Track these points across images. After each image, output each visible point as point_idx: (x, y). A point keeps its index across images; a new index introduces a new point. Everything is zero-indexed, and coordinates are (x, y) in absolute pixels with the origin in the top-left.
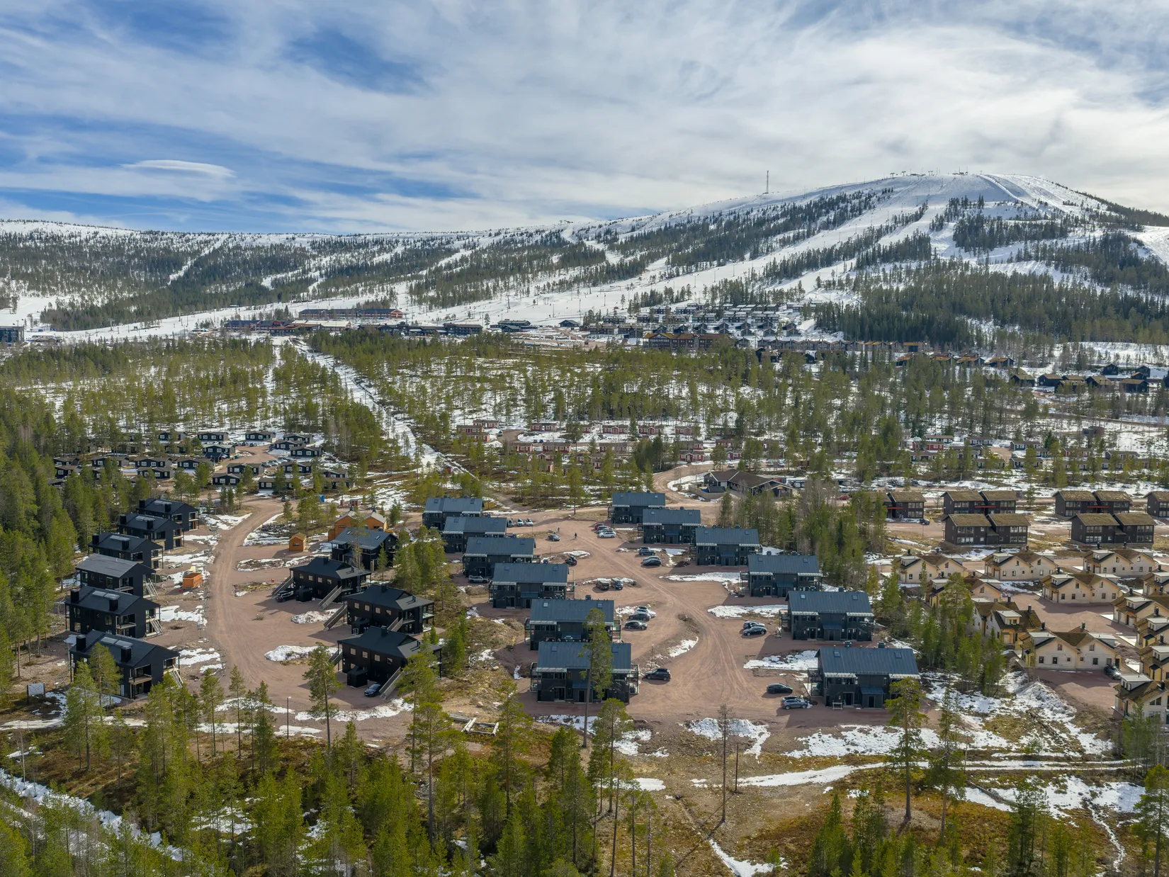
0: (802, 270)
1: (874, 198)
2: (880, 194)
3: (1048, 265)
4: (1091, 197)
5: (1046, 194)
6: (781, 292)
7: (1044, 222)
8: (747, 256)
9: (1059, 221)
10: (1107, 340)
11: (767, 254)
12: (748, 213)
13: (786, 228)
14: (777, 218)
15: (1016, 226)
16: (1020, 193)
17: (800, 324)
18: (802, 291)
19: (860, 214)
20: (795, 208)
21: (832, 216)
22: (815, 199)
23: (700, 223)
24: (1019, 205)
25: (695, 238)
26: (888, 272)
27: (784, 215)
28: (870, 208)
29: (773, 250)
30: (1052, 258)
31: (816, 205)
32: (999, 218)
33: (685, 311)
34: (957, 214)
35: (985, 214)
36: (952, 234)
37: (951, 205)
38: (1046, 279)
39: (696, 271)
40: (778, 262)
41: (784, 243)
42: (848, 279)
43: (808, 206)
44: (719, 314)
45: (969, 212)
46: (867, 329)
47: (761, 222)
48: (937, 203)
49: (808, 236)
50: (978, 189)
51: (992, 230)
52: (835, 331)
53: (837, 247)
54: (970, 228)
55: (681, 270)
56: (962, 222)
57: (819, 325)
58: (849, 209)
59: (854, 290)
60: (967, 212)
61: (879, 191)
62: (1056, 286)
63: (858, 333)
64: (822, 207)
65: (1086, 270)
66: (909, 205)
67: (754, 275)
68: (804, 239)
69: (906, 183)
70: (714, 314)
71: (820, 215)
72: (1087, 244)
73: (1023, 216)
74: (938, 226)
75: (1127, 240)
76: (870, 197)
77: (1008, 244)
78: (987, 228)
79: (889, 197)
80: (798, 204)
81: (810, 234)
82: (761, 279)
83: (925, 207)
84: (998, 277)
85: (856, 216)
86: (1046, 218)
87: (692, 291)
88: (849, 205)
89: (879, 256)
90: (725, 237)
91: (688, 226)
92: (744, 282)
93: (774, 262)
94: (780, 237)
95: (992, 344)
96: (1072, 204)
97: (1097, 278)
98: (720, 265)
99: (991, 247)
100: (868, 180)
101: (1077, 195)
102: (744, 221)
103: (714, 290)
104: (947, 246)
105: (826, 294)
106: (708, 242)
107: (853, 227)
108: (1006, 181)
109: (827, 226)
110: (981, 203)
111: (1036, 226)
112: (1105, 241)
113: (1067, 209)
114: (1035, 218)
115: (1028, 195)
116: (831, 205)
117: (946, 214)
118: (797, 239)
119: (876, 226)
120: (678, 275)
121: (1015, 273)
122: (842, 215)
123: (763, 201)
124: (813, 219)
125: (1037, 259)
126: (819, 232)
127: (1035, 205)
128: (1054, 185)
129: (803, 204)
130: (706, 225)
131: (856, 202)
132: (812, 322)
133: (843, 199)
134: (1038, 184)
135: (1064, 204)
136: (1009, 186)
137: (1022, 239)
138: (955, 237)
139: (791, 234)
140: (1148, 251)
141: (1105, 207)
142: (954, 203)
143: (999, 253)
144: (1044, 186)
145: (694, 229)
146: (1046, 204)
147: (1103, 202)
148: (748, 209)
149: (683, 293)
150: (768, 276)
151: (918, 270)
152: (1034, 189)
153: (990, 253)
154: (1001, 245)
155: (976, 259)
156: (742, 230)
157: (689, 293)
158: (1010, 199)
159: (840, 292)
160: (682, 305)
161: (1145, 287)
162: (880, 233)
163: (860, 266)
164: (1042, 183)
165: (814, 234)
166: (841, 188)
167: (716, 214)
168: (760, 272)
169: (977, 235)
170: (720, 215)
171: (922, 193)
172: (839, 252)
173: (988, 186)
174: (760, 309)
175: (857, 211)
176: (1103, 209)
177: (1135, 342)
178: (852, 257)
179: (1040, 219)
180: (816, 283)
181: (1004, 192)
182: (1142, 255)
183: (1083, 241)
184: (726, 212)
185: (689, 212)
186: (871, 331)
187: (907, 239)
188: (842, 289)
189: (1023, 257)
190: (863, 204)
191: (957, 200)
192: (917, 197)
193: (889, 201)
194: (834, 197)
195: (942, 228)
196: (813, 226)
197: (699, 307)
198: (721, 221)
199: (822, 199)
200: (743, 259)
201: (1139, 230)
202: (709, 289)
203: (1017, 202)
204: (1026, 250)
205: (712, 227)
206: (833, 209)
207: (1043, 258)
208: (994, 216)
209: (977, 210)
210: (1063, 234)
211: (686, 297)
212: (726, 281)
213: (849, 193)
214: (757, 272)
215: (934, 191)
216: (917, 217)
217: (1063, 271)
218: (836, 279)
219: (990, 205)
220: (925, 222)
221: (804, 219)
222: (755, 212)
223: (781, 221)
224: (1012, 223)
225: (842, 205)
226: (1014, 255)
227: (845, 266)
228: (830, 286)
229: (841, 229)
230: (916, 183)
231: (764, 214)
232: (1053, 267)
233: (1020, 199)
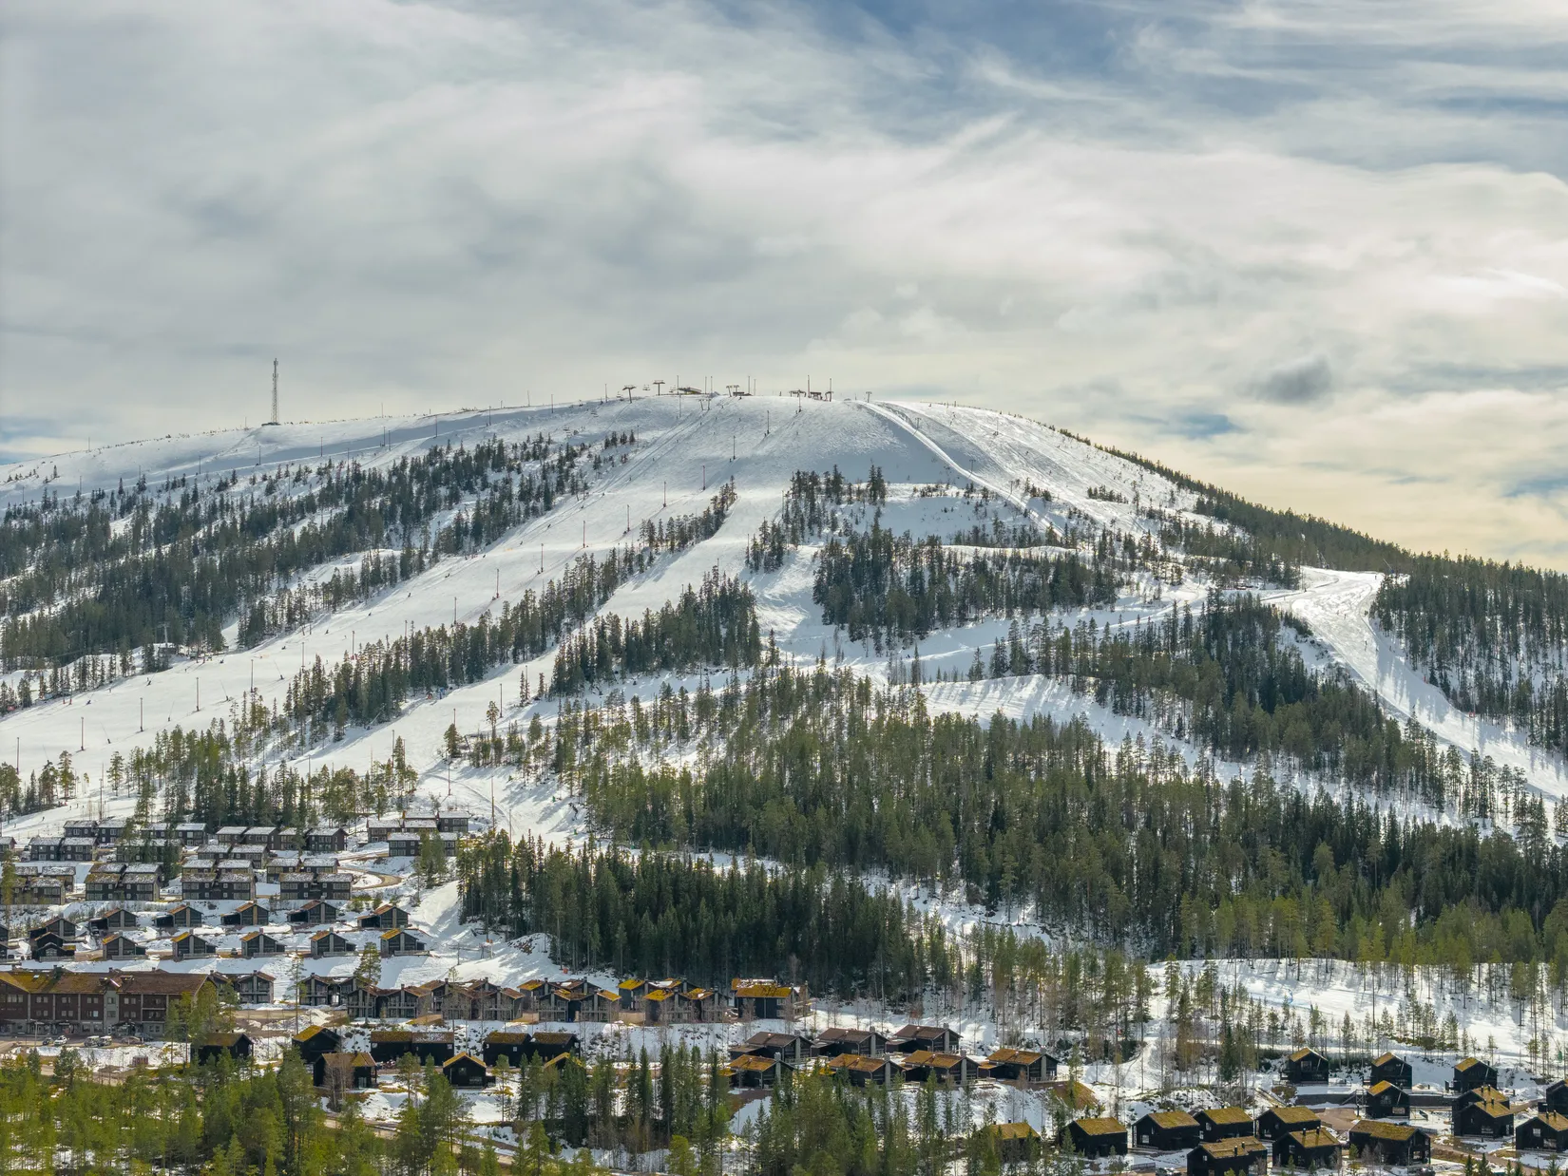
0: (399, 698)
1: (582, 460)
2: (597, 448)
3: (1078, 689)
4: (1148, 466)
5: (1044, 464)
6: (346, 779)
7: (1053, 553)
8: (231, 632)
9: (1086, 552)
10: (1274, 952)
11: (289, 630)
12: (223, 486)
13: (336, 543)
14: (307, 507)
15: (979, 566)
16: (976, 460)
17: (415, 901)
18: (407, 774)
19: (548, 507)
20: (358, 477)
21: (467, 508)
22: (415, 451)
23: (83, 511)
24: (977, 497)
25: (71, 564)
26: (646, 705)
27: (329, 497)
28: (574, 490)
29: (307, 617)
30: (1084, 670)
31: (418, 471)
32: (933, 541)
33: (59, 852)
34: (815, 521)
35: (894, 526)
36: (811, 581)
37: (796, 492)
38: (1078, 736)
39: (82, 689)
40: (329, 669)
41: (339, 593)
42: (535, 731)
43: (396, 471)
44: (168, 863)
45: (850, 516)
46: (620, 935)
47: (261, 522)
48: (758, 481)
49: (406, 575)
50: (862, 444)
51: (916, 577)
52: (522, 929)
53: (495, 620)
54: (858, 566)
55: (35, 686)
56: (833, 548)
57: (476, 906)
58: (516, 490)
59: (557, 767)
60: (843, 512)
61: (594, 439)
62: (1111, 762)
63: (595, 943)
64: (436, 481)
65: (1181, 710)
66: (682, 486)
67: (258, 713)
68: (393, 582)
69: (669, 419)
70: (152, 868)
71: (433, 506)
72: (1171, 624)
73: (990, 530)
74: (769, 556)
75: (1266, 617)
76: (572, 455)
77: (963, 620)
78: (903, 570)
79: (625, 460)
80: (368, 464)
81: (408, 568)
82: (280, 725)
83: (728, 496)
84: (953, 731)
85: (535, 512)
86: (1051, 539)
87: (77, 768)
88: (516, 479)
89: (617, 650)
90: (160, 566)
91: (47, 518)
92: (229, 733)
93: (318, 670)
94: (323, 574)
95: (976, 973)
96: (1110, 498)
97: (1212, 734)
98: (152, 667)
99: (921, 627)
100: (562, 400)
101: (1116, 464)
102: (213, 510)
103: (142, 764)
104: (799, 618)
105: (475, 782)
106: (111, 579)
107: (531, 549)
108: (936, 426)
109: (455, 542)
110: (877, 487)
111: (1030, 564)
112: (1216, 622)
113: (1103, 513)
114: (1026, 539)
115: (999, 469)
116: (464, 474)
117: (786, 518)
118: (375, 582)
119: (600, 547)
120: (27, 703)
121: (998, 720)
122: (495, 508)
123: (267, 449)
124: (414, 517)
125: (1046, 670)
126: (435, 559)
127: (1017, 497)
128: (1058, 437)
129: (380, 464)
130: (98, 522)
131: (533, 467)
132: (447, 895)
133: (492, 456)
134: (1018, 437)
135: (1092, 494)
136: (947, 438)
137: (998, 605)
138: (820, 593)
139: (353, 565)
140: (1323, 651)
141: (1190, 499)
142: (804, 485)
143: (943, 648)
144: (1034, 441)
145: (64, 531)
146: (1047, 496)
147: (1182, 482)
148: (224, 474)
149: (47, 780)
150: (298, 713)
151: (730, 700)
152: (1011, 451)
153: (922, 646)
154: (945, 620)
155: (882, 665)
156: (210, 543)
157: (68, 778)
158: (954, 479)
159: (517, 776)
160: (46, 826)
161: (1334, 764)
162: (612, 574)
163: (566, 683)
164: (1028, 431)
165: (421, 568)
166: (483, 420)
167: (130, 486)
168: (276, 701)
169: (879, 589)
170: (142, 488)
171: (715, 449)
172: (501, 637)
173: (889, 439)
174: (290, 844)
175: (540, 499)
176: (1185, 509)
177: (1349, 958)
178: (539, 649)
179: (1038, 543)
180: (443, 744)
181: (935, 458)
182: (1315, 668)
183: (1159, 616)
184: (156, 479)
185: (46, 472)
186: (634, 940)
187: (688, 598)
188: (521, 763)
189: (1009, 664)
190: (553, 478)
191: (814, 479)
192: (704, 463)
193: (626, 471)
194: (470, 448)
195: (779, 563)
196: (417, 542)
197: (100, 833)
198: (146, 507)
199: (435, 453)
200: (217, 646)
201: (1289, 582)
202: (127, 761)
203: (971, 488)
204: (1014, 640)
205: (119, 527)
206: (470, 488)
207: (1063, 669)
208: (918, 535)
209: (871, 510)
210: (1105, 593)
211: (58, 791)
212: (177, 734)
213: (512, 438)
214: (268, 704)
215: (747, 445)
216: (710, 524)
217: (1120, 709)
218: (502, 728)
219: (900, 492)
220: (733, 541)
221: (388, 515)
222: (242, 485)
223: (323, 518)
224: (967, 553)
225: (493, 476)
226: (987, 660)
227: (524, 685)
228: (487, 753)
229: (500, 553)
230: (693, 417)
231: (270, 490)
232: (1090, 697)
233: (979, 479)
